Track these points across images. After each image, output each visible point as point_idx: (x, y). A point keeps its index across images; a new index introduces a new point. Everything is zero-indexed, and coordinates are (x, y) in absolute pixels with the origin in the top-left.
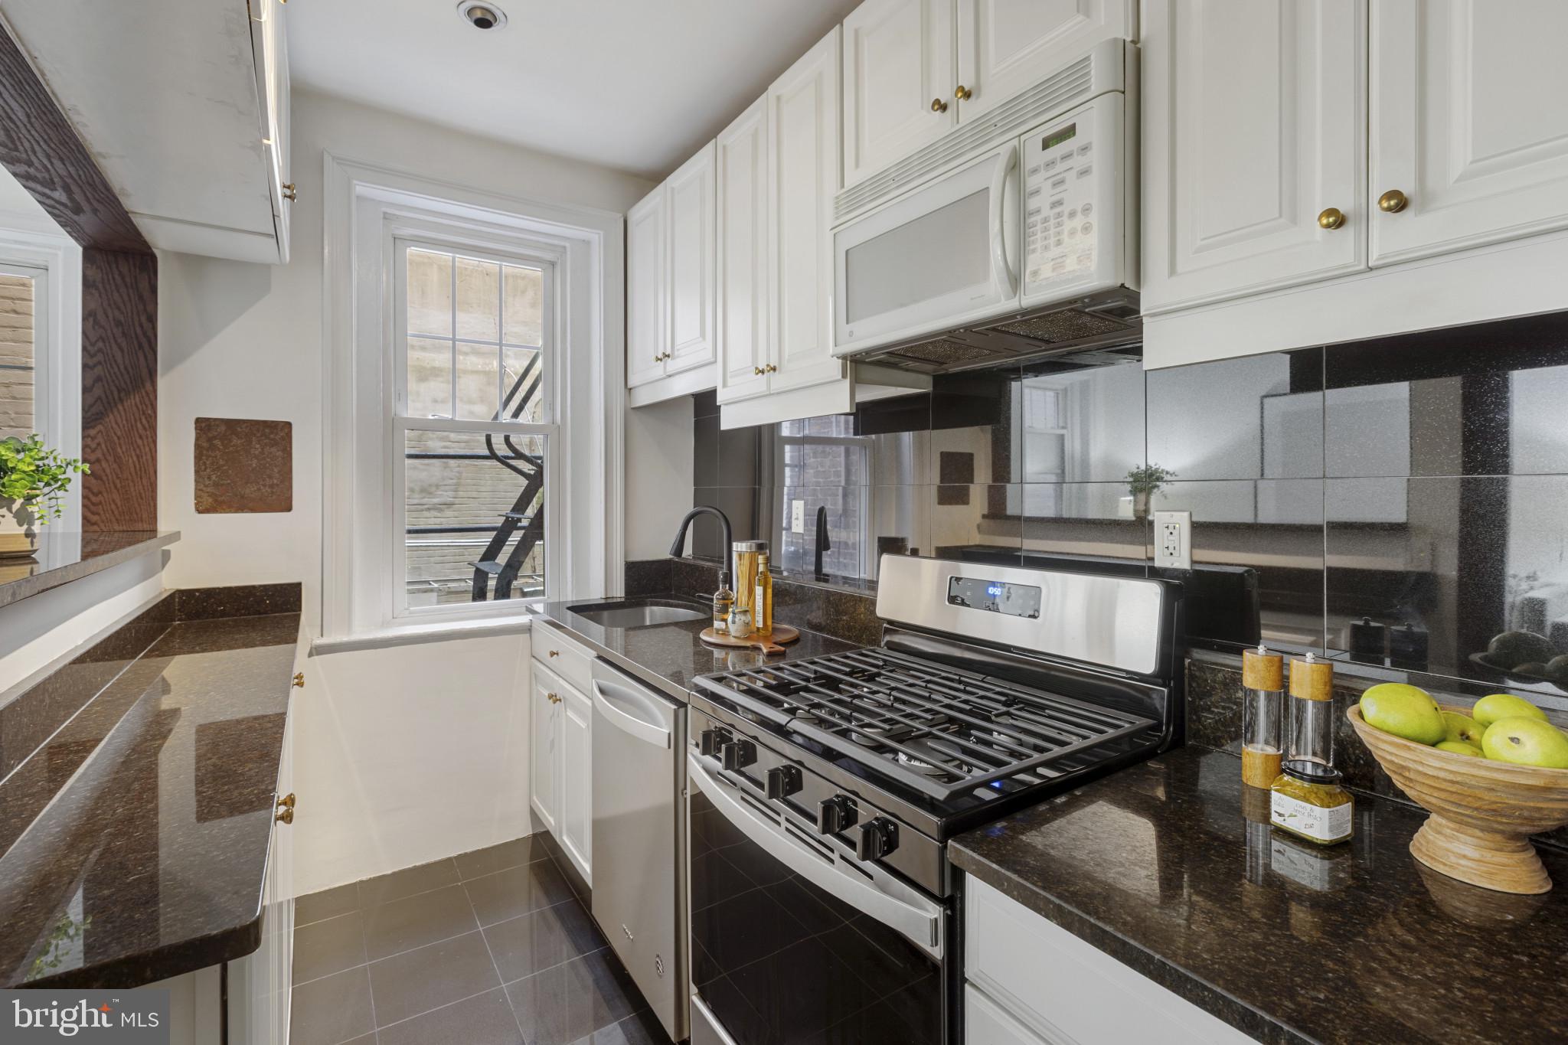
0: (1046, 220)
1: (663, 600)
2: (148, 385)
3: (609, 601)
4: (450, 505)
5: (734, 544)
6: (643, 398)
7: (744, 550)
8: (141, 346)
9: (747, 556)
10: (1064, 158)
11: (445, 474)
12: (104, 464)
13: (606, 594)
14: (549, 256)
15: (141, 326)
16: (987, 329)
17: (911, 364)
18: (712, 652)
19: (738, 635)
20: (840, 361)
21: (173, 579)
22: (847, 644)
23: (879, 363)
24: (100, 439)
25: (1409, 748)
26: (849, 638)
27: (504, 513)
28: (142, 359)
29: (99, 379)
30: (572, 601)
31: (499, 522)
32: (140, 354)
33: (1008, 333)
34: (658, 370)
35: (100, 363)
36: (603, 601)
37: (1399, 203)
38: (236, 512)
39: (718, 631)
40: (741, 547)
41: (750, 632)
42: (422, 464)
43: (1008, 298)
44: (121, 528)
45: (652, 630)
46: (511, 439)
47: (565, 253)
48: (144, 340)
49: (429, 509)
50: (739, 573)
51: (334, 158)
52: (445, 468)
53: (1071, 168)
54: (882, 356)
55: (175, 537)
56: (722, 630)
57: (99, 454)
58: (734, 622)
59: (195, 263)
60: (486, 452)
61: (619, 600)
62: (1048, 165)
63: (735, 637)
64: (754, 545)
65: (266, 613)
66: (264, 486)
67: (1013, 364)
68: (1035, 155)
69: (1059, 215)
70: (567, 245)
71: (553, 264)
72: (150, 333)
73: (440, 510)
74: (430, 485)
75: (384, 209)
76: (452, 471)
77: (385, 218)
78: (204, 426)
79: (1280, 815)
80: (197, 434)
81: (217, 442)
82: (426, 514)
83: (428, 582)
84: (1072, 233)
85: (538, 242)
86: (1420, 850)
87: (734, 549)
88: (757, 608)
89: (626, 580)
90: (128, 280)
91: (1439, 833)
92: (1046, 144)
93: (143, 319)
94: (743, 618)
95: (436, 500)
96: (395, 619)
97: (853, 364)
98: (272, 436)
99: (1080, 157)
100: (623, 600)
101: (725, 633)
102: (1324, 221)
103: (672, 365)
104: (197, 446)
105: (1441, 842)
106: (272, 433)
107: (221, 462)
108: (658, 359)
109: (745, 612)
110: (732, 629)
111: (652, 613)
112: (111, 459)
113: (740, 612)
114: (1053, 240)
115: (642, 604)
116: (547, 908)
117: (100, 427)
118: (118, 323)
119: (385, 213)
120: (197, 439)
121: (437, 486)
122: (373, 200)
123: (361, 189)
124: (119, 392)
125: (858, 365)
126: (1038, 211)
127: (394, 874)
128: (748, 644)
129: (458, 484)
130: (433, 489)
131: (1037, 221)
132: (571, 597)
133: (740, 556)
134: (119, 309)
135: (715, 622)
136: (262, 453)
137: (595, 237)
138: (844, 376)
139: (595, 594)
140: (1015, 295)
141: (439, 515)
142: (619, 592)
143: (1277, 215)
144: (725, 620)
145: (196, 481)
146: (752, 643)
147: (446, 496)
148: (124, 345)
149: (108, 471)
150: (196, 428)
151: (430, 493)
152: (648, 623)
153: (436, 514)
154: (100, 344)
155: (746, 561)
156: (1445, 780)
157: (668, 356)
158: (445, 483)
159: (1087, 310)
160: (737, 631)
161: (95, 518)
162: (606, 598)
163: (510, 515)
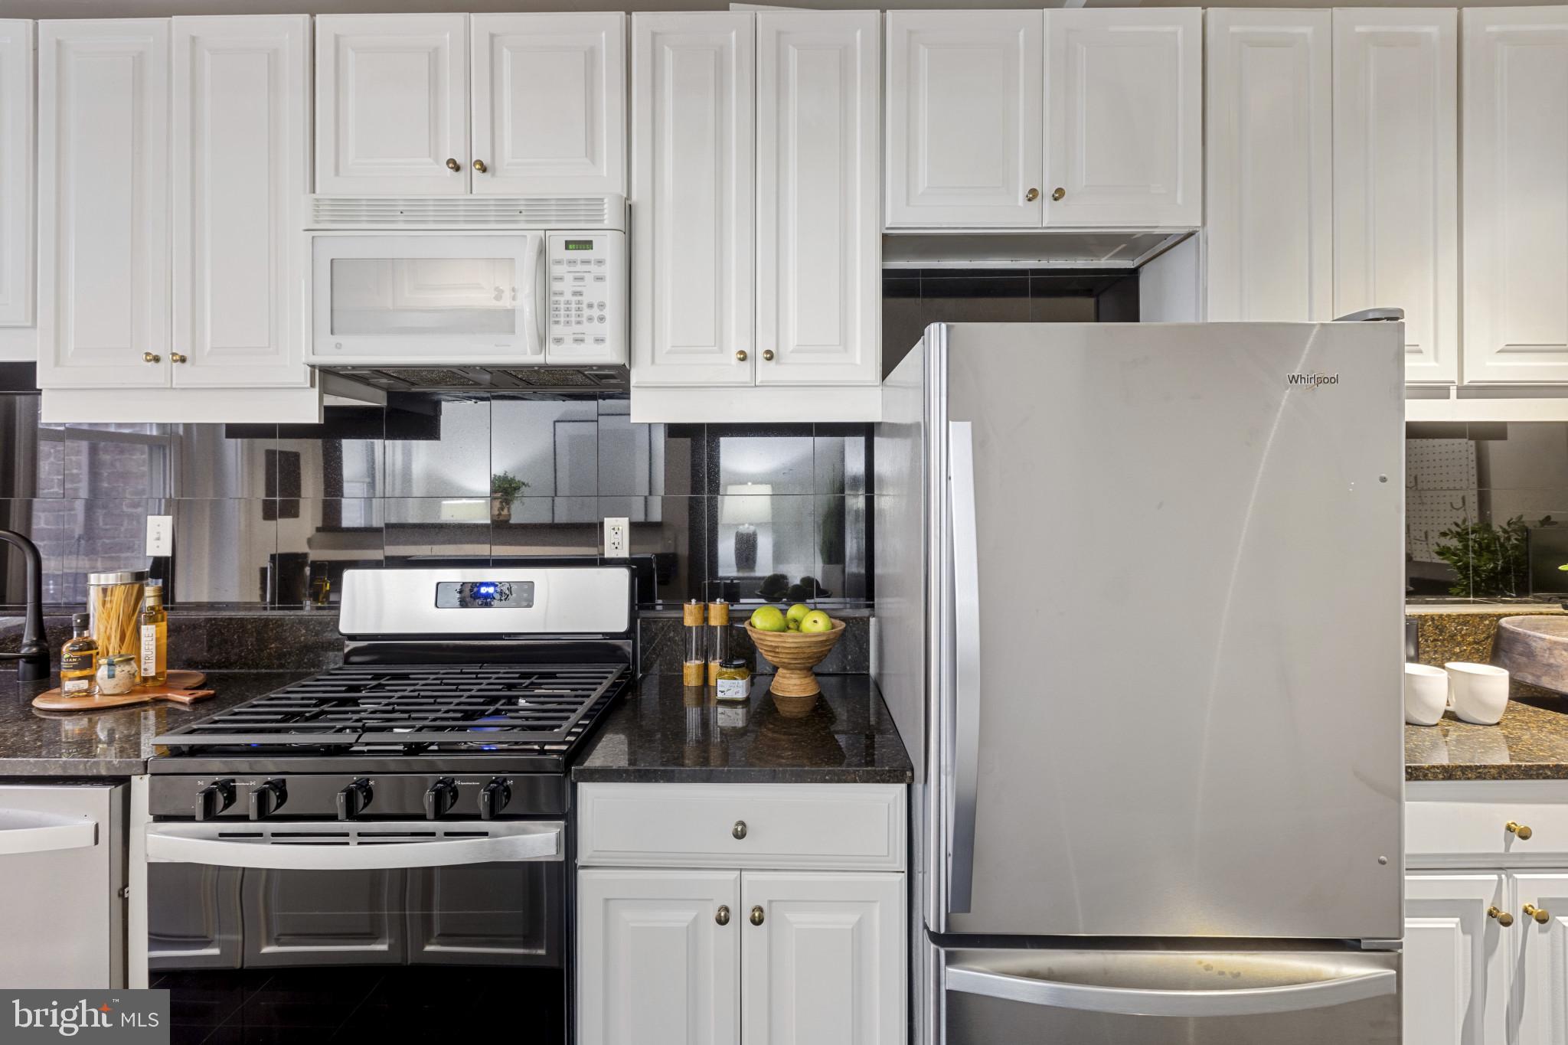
0: (568, 302)
7: (112, 582)
9: (117, 591)
10: (584, 262)
16: (499, 370)
19: (117, 691)
20: (310, 368)
25: (780, 635)
33: (511, 374)
37: (770, 356)
39: (70, 694)
40: (107, 580)
43: (535, 353)
53: (589, 272)
56: (82, 691)
58: (110, 676)
62: (570, 262)
63: (109, 695)
64: (128, 575)
68: (557, 250)
69: (579, 302)
79: (722, 692)
84: (590, 319)
86: (777, 689)
91: (785, 677)
92: (568, 244)
97: (323, 374)
99: (596, 266)
101: (80, 694)
102: (739, 356)
105: (781, 680)
109: (128, 661)
110: (108, 685)
114: (573, 319)
125: (327, 375)
126: (561, 294)
131: (560, 301)
133: (105, 589)
135: (66, 684)
138: (312, 385)
140: (541, 351)
143: (713, 344)
144: (88, 677)
156: (793, 648)
159: (586, 373)
160: (115, 687)
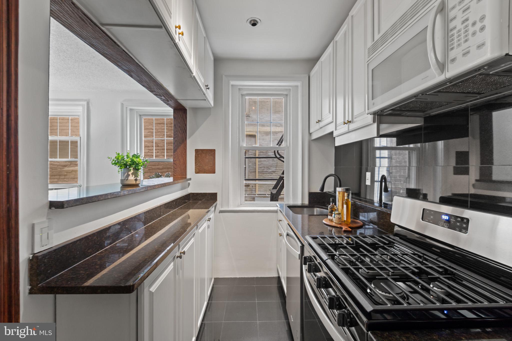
0: (459, 31)
1: (321, 206)
2: (185, 142)
3: (303, 205)
4: (274, 172)
5: (337, 188)
6: (314, 136)
7: (341, 190)
8: (184, 132)
9: (341, 193)
11: (273, 163)
12: (177, 161)
13: (302, 202)
14: (285, 93)
15: (184, 127)
16: (434, 92)
17: (409, 114)
18: (328, 228)
19: (336, 222)
20: (372, 116)
21: (190, 190)
22: (383, 232)
23: (390, 115)
24: (176, 155)
26: (383, 229)
27: (279, 174)
28: (184, 136)
29: (176, 141)
30: (292, 204)
31: (278, 177)
32: (184, 134)
33: (448, 92)
34: (318, 126)
35: (176, 137)
36: (301, 205)
38: (203, 173)
39: (329, 219)
40: (340, 190)
41: (341, 221)
42: (267, 160)
43: (439, 75)
44: (180, 177)
45: (317, 216)
46: (279, 152)
47: (290, 91)
48: (184, 130)
49: (269, 173)
50: (339, 198)
51: (225, 76)
52: (273, 161)
54: (390, 112)
55: (190, 179)
56: (331, 219)
57: (176, 159)
58: (334, 217)
59: (196, 109)
60: (275, 157)
61: (306, 205)
62: (460, 3)
63: (335, 223)
64: (344, 189)
65: (209, 200)
66: (209, 166)
67: (464, 107)
69: (466, 27)
70: (291, 88)
71: (287, 95)
72: (186, 129)
73: (272, 173)
74: (269, 166)
75: (239, 87)
76: (275, 162)
77: (239, 90)
78: (197, 151)
80: (195, 153)
81: (199, 155)
82: (268, 174)
83: (265, 195)
84: (474, 34)
85: (282, 89)
87: (337, 190)
88: (344, 213)
89: (309, 198)
90: (181, 116)
93: (184, 125)
94: (338, 216)
95: (270, 170)
96: (241, 205)
97: (379, 117)
98: (211, 153)
100: (308, 205)
101: (331, 221)
103: (322, 124)
104: (195, 156)
106: (211, 152)
107: (200, 160)
108: (317, 122)
109: (339, 214)
110: (334, 219)
111: (317, 210)
112: (178, 160)
113: (337, 214)
114: (463, 40)
115: (313, 207)
116: (280, 301)
117: (176, 152)
118: (180, 127)
119: (239, 88)
120: (195, 155)
121: (271, 166)
122: (236, 85)
123: (232, 83)
124: (180, 143)
125: (381, 116)
126: (455, 28)
127: (239, 278)
128: (339, 226)
129: (277, 166)
130: (270, 167)
131: (454, 33)
132: (291, 203)
133: (339, 192)
134: (180, 123)
135: (329, 216)
136: (209, 158)
137: (299, 84)
138: (374, 122)
139: (299, 203)
140: (443, 73)
141: (271, 175)
142: (306, 202)
144: (332, 216)
145: (195, 165)
146: (340, 226)
147: (273, 169)
148: (181, 132)
149: (178, 163)
150: (195, 152)
151: (269, 168)
152: (315, 214)
153: (271, 174)
154: (176, 132)
155: (341, 195)
157: (320, 121)
158: (273, 165)
160: (335, 220)
161: (175, 174)
162: (302, 204)
163: (281, 175)
